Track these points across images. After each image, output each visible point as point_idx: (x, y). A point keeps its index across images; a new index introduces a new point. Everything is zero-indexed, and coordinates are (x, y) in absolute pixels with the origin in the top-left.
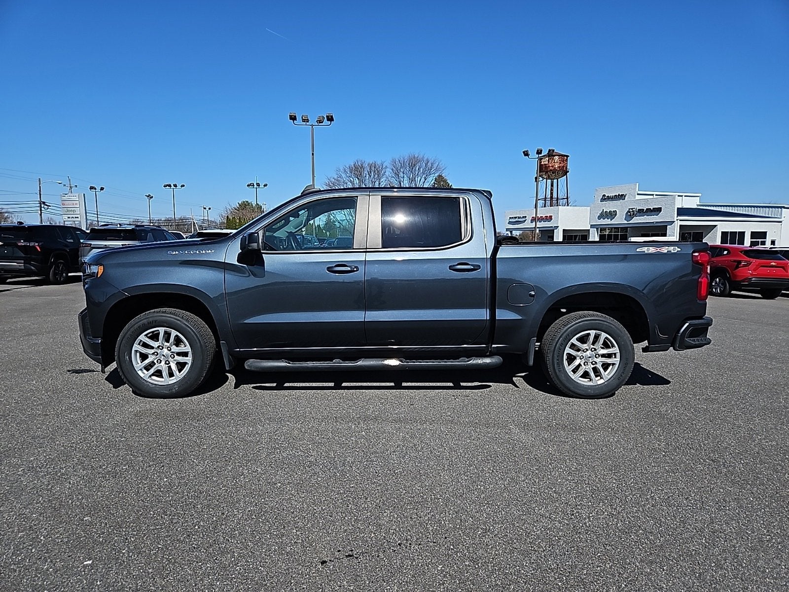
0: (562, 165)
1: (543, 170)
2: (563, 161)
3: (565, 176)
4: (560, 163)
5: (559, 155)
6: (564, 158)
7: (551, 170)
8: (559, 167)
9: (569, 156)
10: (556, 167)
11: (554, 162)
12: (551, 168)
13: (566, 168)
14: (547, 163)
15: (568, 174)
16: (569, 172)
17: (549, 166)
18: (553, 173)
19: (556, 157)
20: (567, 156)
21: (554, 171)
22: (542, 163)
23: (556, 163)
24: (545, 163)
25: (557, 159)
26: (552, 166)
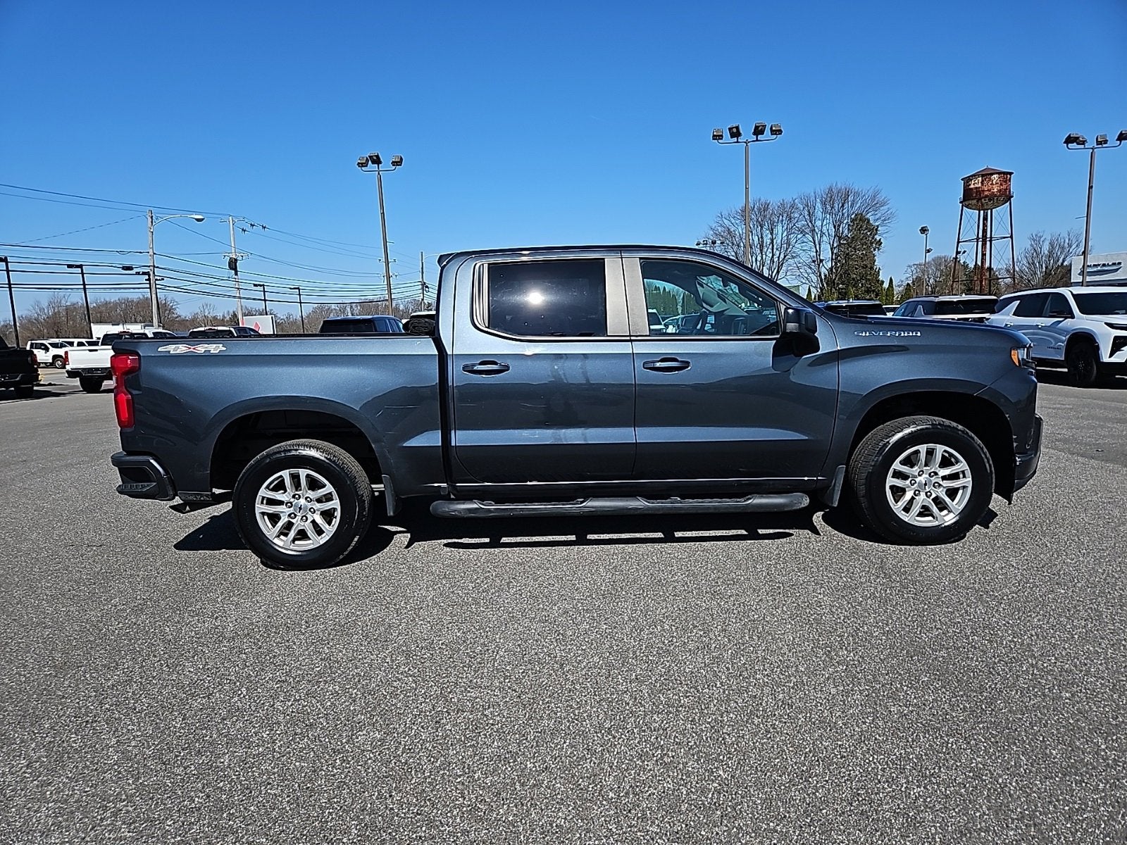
0: (1004, 187)
1: (971, 197)
2: (1006, 182)
3: (1008, 203)
4: (1001, 184)
5: (999, 173)
6: (1006, 176)
7: (987, 196)
8: (1000, 191)
9: (1013, 173)
10: (996, 190)
11: (992, 184)
12: (986, 193)
13: (1010, 191)
14: (980, 185)
15: (1012, 199)
16: (1012, 197)
17: (984, 191)
18: (990, 200)
19: (995, 176)
20: (1011, 174)
21: (991, 197)
22: (972, 186)
23: (995, 184)
24: (976, 186)
25: (996, 179)
26: (989, 190)
